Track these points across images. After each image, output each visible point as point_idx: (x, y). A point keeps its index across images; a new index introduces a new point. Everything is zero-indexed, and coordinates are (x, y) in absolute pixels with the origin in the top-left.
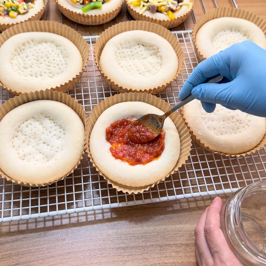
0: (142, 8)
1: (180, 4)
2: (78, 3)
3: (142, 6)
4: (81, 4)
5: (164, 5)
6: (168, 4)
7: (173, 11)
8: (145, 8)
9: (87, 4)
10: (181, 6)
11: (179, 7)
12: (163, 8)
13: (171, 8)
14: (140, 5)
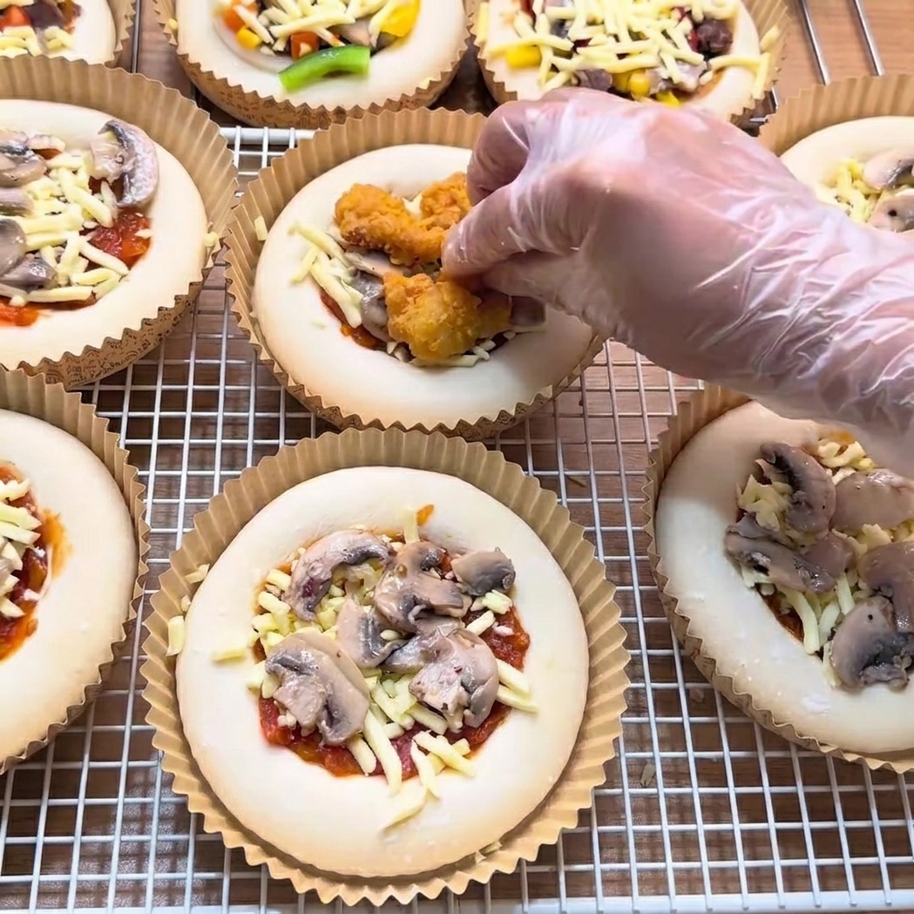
0: (548, 79)
1: (716, 62)
2: (265, 50)
3: (545, 66)
4: (278, 53)
5: (643, 70)
6: (663, 62)
7: (681, 93)
8: (560, 78)
9: (307, 55)
10: (720, 70)
11: (709, 76)
12: (638, 82)
13: (676, 80)
14: (537, 64)
